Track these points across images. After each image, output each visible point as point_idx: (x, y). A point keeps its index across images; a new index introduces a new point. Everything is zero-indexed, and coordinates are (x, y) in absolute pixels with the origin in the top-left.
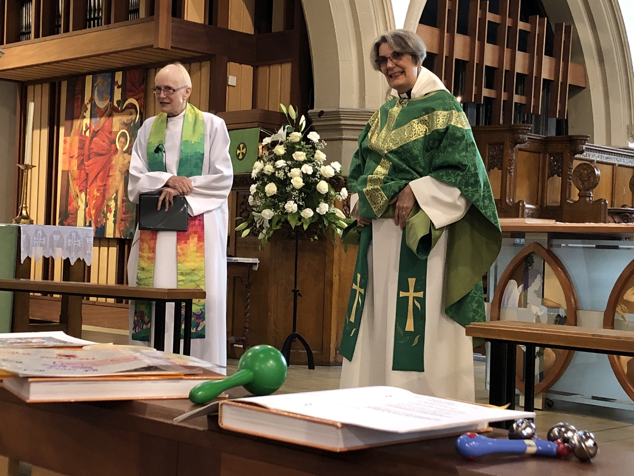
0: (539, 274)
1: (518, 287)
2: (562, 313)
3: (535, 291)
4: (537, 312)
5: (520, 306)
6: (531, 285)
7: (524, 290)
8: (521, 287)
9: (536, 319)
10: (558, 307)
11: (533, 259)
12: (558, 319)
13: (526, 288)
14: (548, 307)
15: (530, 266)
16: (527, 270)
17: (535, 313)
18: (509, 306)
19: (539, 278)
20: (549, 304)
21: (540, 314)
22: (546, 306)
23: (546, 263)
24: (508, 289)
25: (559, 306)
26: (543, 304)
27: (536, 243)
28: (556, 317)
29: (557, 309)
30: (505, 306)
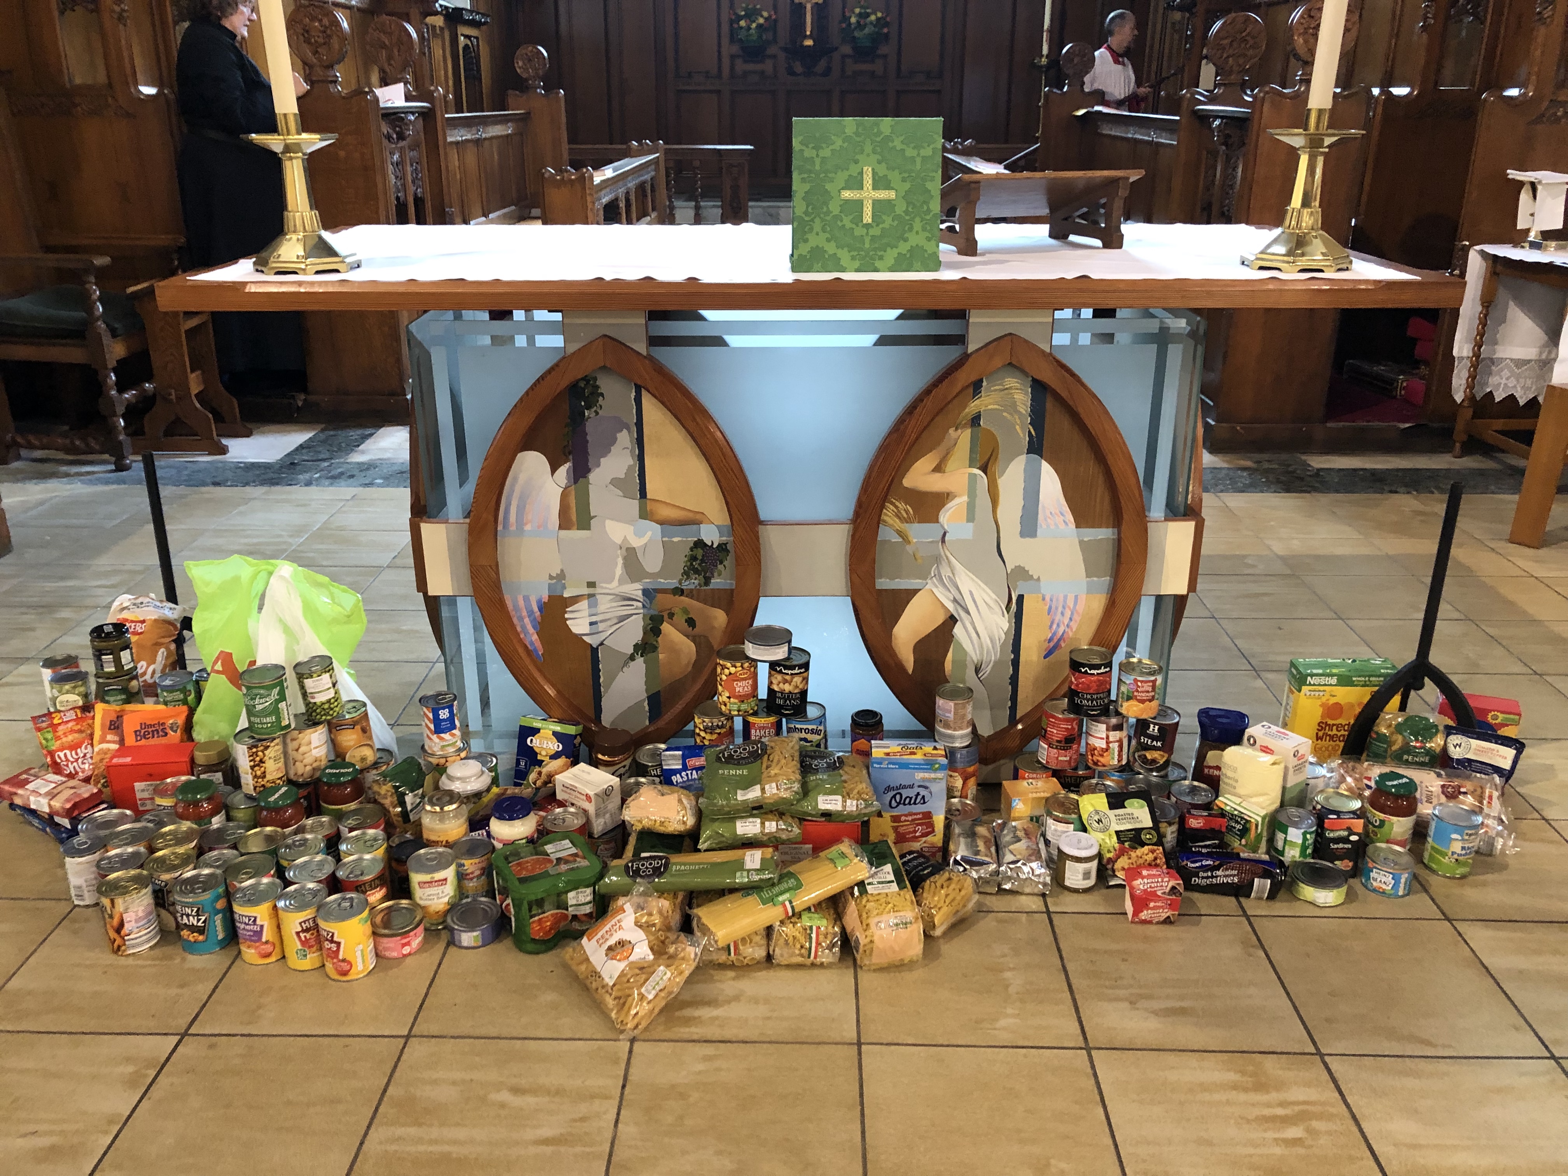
0: (625, 431)
1: (553, 471)
3: (616, 482)
4: (625, 538)
6: (598, 465)
7: (576, 482)
8: (563, 471)
10: (693, 521)
11: (598, 387)
12: (699, 553)
13: (580, 473)
15: (588, 408)
16: (577, 420)
18: (528, 528)
19: (625, 438)
23: (648, 401)
24: (515, 479)
25: (698, 517)
26: (645, 514)
27: (605, 336)
28: (691, 549)
29: (695, 527)
30: (513, 528)
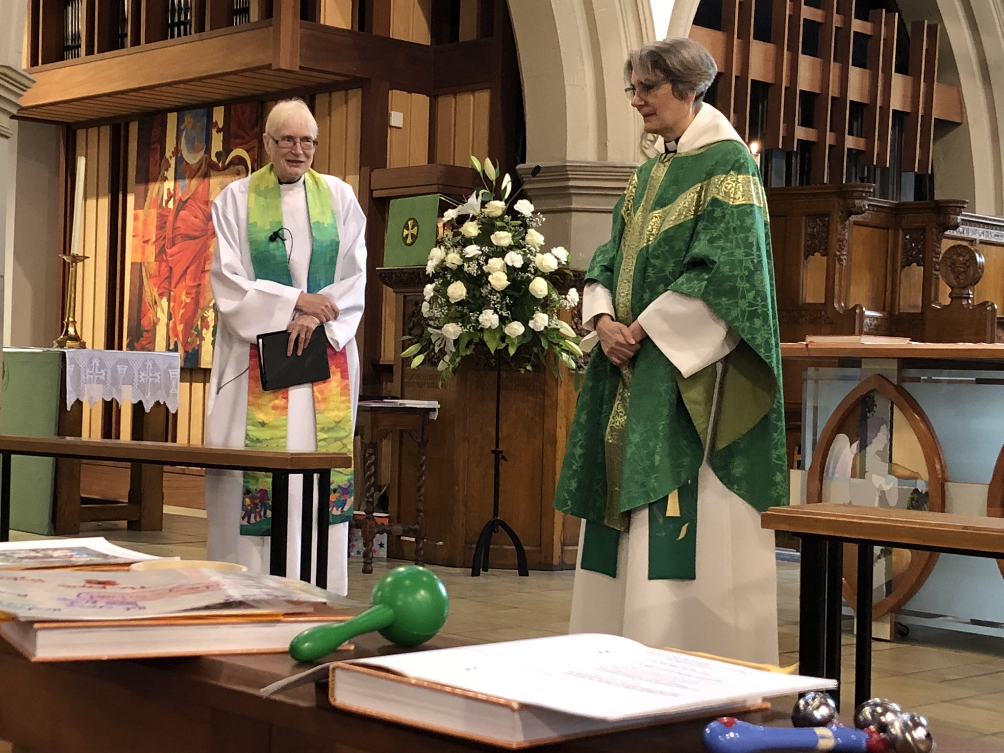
0: (885, 425)
1: (851, 445)
2: (922, 487)
3: (879, 453)
4: (881, 485)
5: (853, 476)
6: (871, 443)
7: (860, 451)
8: (855, 445)
9: (880, 497)
10: (914, 477)
11: (874, 401)
12: (916, 496)
13: (863, 447)
14: (898, 477)
15: (869, 412)
16: (864, 418)
17: (877, 486)
18: (836, 475)
19: (884, 429)
20: (901, 472)
21: (886, 488)
22: (896, 476)
23: (895, 408)
24: (834, 448)
25: (915, 475)
26: (891, 472)
27: (879, 375)
28: (912, 494)
29: (913, 481)
30: (830, 475)
